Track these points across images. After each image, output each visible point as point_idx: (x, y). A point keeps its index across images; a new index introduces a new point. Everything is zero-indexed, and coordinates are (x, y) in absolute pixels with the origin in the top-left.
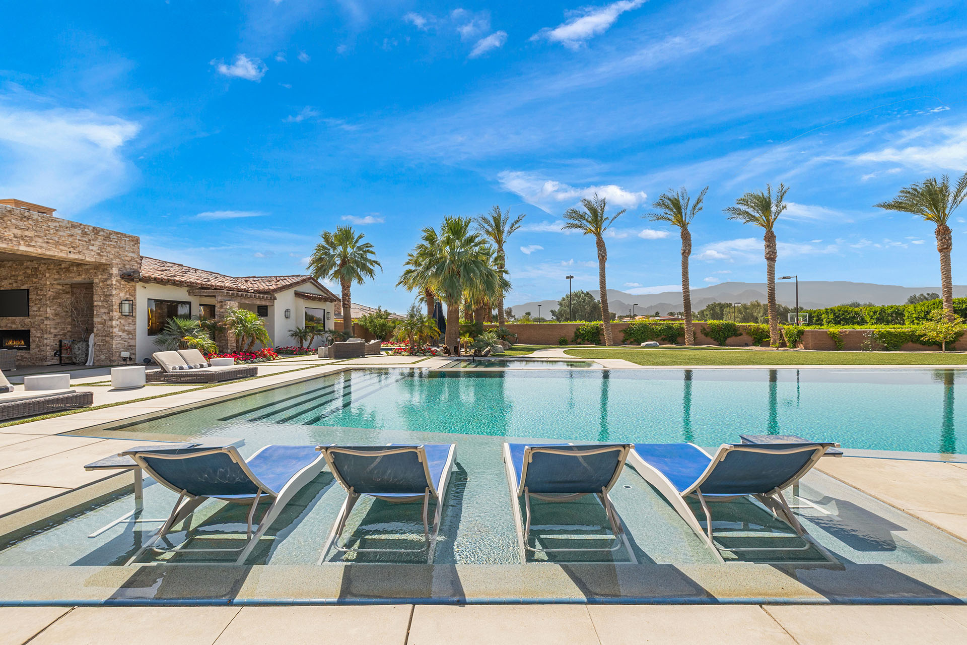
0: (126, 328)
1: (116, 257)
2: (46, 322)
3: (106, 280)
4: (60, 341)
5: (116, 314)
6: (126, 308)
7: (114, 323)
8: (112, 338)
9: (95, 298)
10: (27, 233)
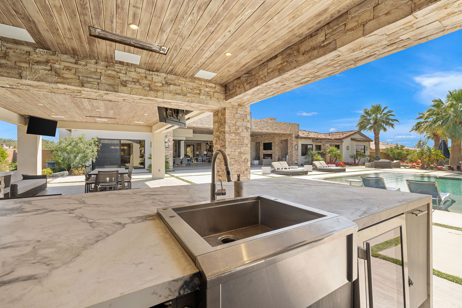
0: (296, 154)
1: (294, 131)
2: (276, 152)
3: (291, 139)
4: (279, 157)
5: (294, 149)
6: (296, 147)
7: (293, 152)
8: (293, 157)
9: (288, 144)
10: (277, 127)
